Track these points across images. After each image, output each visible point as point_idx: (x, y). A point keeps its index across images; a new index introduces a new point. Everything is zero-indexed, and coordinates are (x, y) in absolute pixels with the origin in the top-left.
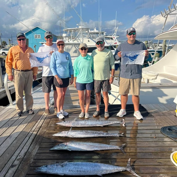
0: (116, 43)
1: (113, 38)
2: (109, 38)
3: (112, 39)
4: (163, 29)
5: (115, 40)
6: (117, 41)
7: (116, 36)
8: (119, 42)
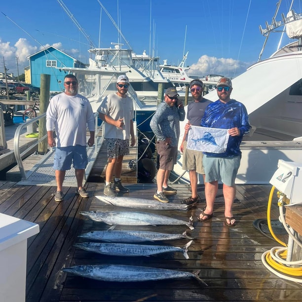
0: (184, 79)
1: (180, 70)
2: (172, 70)
3: (177, 71)
4: (261, 55)
5: (183, 74)
6: (185, 76)
7: (184, 67)
8: (190, 77)
